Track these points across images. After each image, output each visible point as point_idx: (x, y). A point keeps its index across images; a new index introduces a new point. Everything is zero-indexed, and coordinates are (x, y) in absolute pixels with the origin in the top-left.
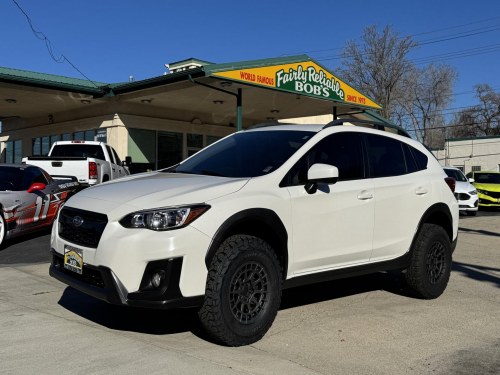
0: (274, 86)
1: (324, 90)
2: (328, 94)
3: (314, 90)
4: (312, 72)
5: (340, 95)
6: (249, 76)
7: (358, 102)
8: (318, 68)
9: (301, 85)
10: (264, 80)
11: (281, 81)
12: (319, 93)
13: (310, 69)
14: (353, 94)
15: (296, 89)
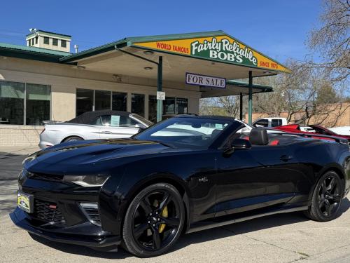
0: (189, 54)
1: (238, 57)
2: (241, 61)
3: (228, 57)
4: (226, 43)
5: (254, 61)
6: (165, 46)
7: (270, 68)
8: (232, 41)
9: (216, 53)
10: (179, 49)
11: (196, 50)
12: (233, 60)
13: (224, 41)
14: (266, 60)
15: (211, 56)
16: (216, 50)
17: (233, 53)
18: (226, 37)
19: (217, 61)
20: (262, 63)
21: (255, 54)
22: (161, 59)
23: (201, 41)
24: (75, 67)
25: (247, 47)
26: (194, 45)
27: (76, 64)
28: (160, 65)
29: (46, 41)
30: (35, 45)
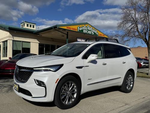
0: (77, 31)
1: (92, 32)
2: (93, 34)
3: (89, 32)
4: (89, 27)
5: (97, 34)
6: (69, 28)
8: (90, 26)
9: (85, 31)
10: (74, 29)
14: (101, 33)
15: (84, 32)
16: (85, 29)
17: (91, 31)
18: (88, 25)
19: (86, 34)
20: (100, 35)
21: (98, 31)
22: (68, 32)
23: (81, 26)
24: (38, 35)
25: (95, 29)
26: (78, 28)
27: (39, 34)
28: (67, 35)
29: (28, 26)
30: (24, 27)
